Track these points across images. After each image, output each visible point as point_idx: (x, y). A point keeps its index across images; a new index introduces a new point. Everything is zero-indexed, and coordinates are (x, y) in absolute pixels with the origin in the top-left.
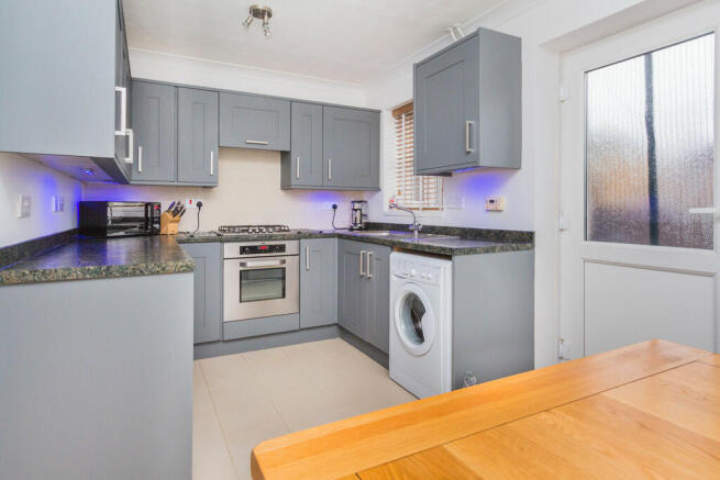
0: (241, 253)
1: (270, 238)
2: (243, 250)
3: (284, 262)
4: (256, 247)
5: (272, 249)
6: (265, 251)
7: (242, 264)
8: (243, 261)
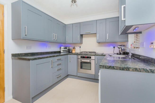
0: (81, 58)
1: (87, 55)
2: (81, 57)
3: (90, 61)
4: (84, 57)
5: (88, 57)
6: (86, 58)
7: (81, 60)
8: (81, 59)
